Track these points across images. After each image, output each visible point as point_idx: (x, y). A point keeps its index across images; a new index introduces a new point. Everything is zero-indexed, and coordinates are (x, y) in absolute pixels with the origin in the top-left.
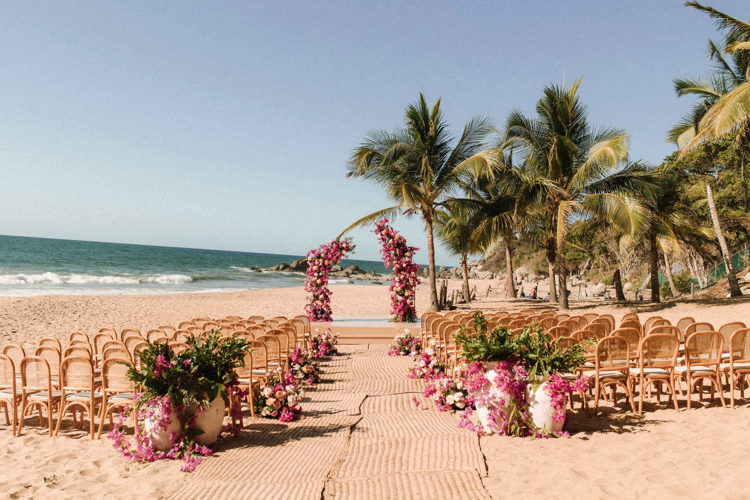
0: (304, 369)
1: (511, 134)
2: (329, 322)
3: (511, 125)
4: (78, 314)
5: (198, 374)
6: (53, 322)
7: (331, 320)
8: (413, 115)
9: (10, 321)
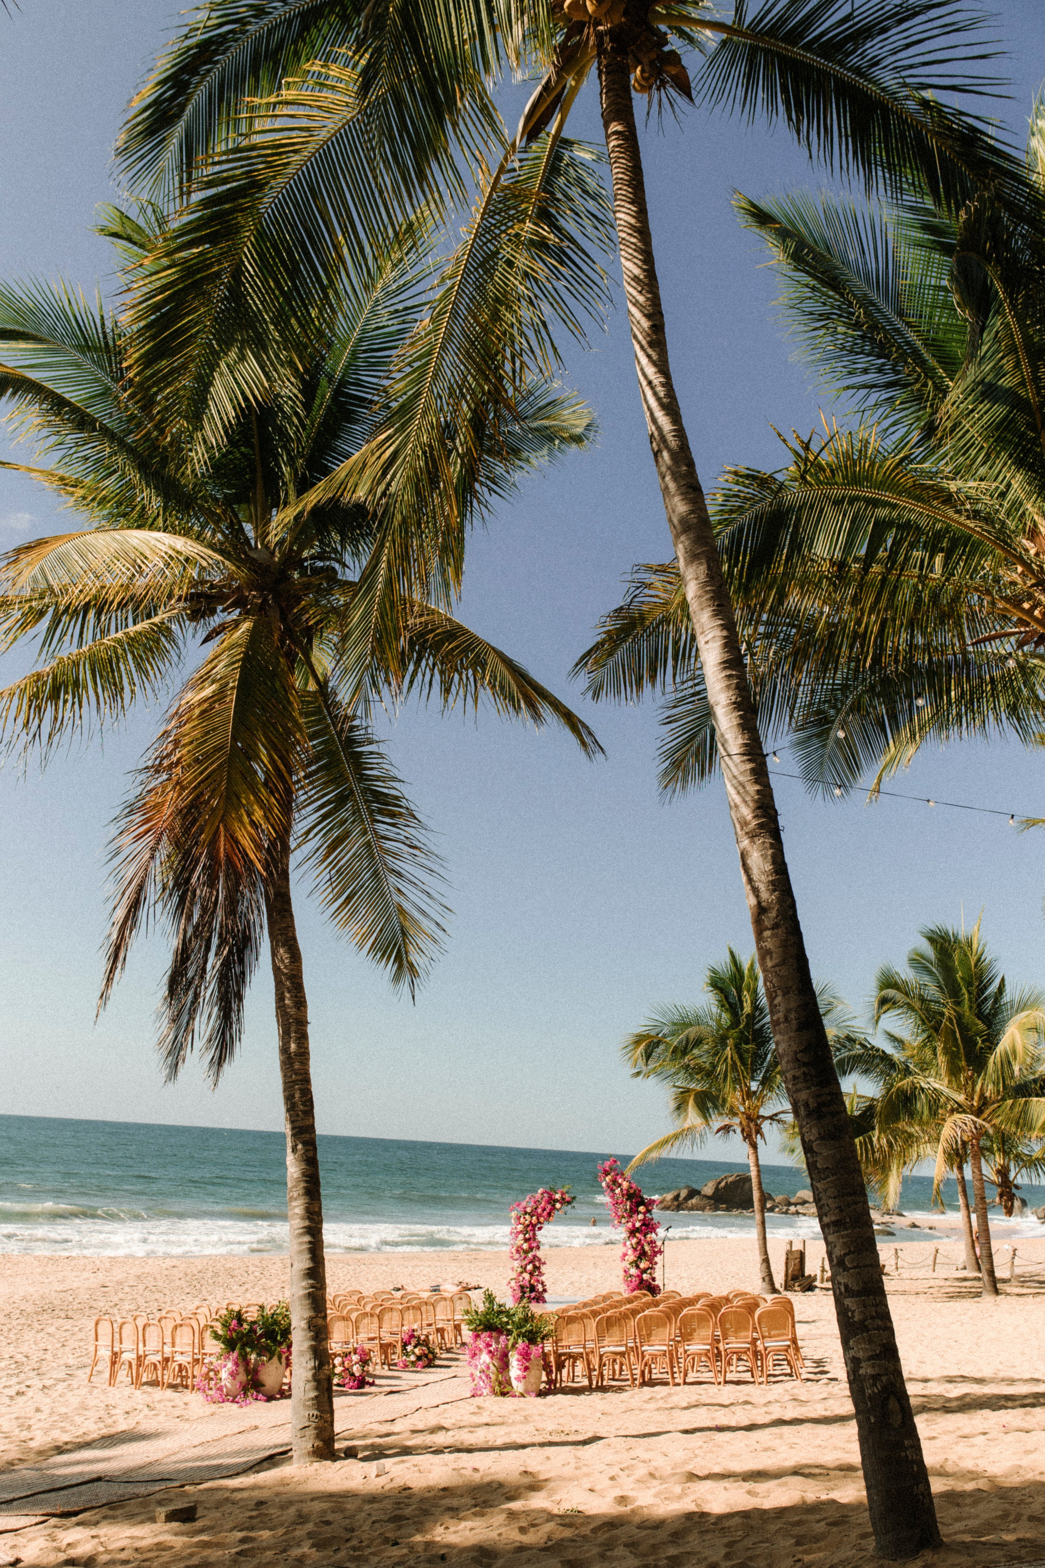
0: (417, 1351)
1: (883, 1001)
2: (541, 1304)
3: (881, 989)
4: (246, 1286)
5: (261, 1336)
6: (209, 1298)
7: (544, 1301)
8: (717, 984)
9: (157, 1295)
